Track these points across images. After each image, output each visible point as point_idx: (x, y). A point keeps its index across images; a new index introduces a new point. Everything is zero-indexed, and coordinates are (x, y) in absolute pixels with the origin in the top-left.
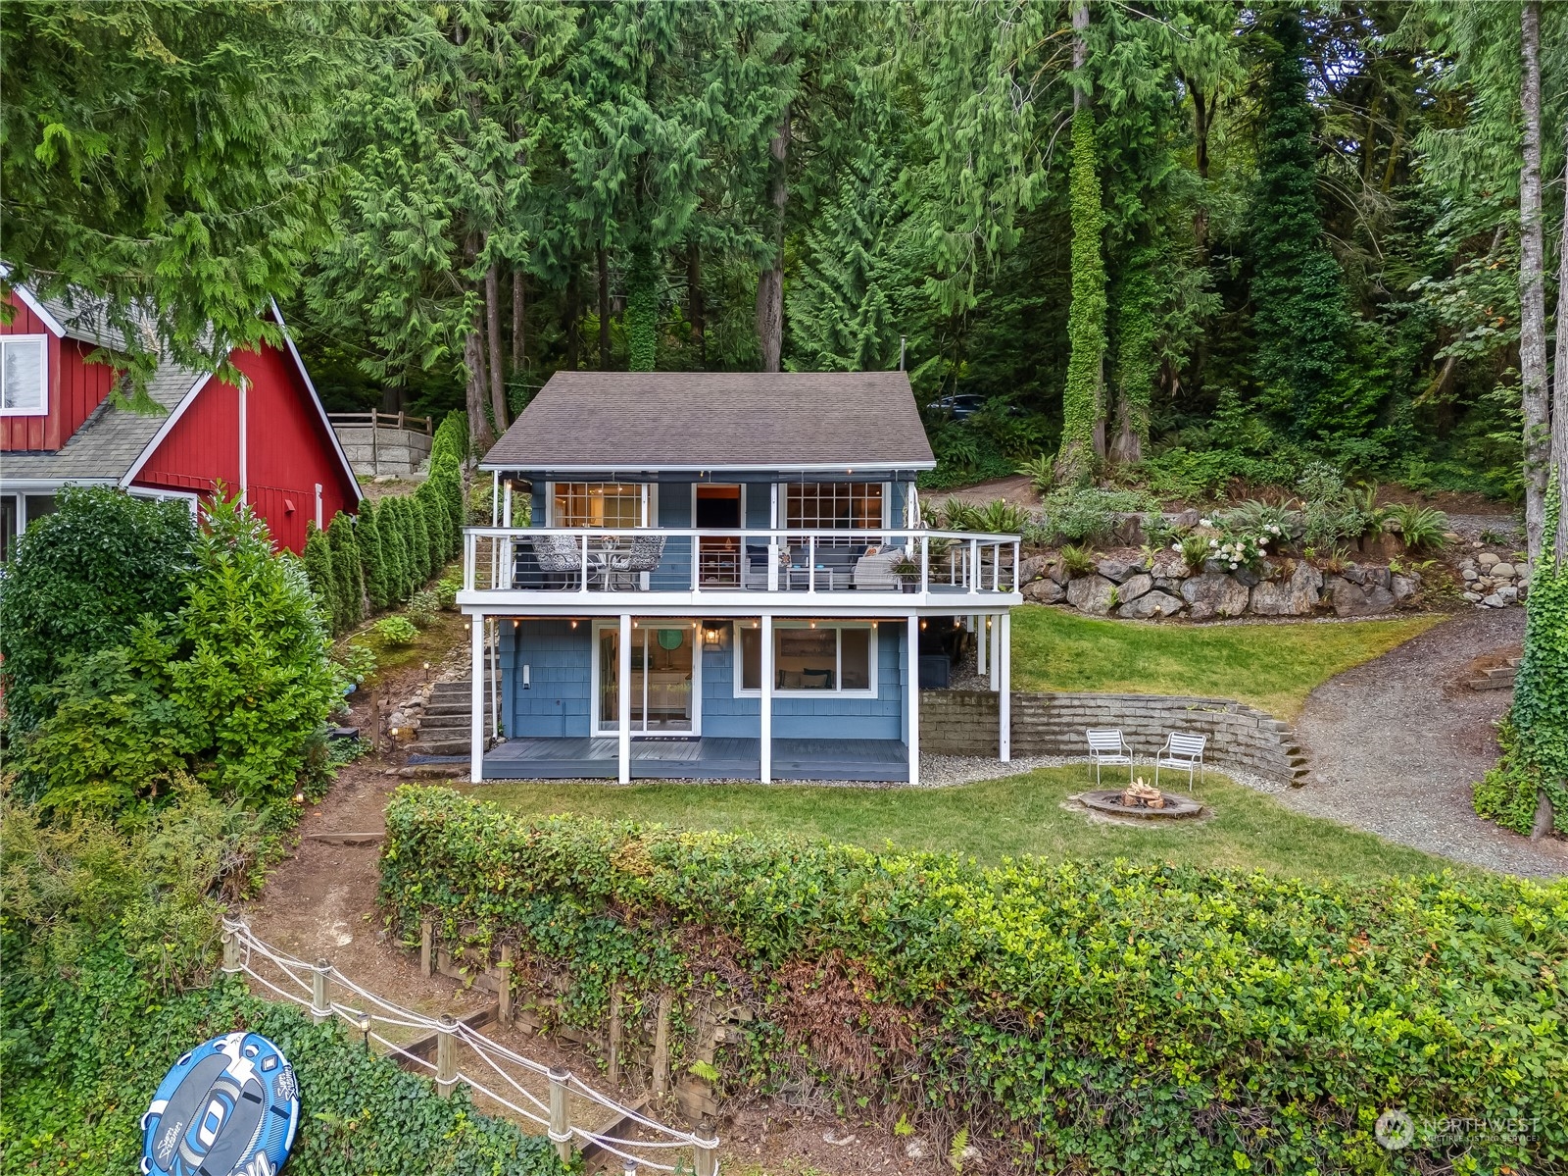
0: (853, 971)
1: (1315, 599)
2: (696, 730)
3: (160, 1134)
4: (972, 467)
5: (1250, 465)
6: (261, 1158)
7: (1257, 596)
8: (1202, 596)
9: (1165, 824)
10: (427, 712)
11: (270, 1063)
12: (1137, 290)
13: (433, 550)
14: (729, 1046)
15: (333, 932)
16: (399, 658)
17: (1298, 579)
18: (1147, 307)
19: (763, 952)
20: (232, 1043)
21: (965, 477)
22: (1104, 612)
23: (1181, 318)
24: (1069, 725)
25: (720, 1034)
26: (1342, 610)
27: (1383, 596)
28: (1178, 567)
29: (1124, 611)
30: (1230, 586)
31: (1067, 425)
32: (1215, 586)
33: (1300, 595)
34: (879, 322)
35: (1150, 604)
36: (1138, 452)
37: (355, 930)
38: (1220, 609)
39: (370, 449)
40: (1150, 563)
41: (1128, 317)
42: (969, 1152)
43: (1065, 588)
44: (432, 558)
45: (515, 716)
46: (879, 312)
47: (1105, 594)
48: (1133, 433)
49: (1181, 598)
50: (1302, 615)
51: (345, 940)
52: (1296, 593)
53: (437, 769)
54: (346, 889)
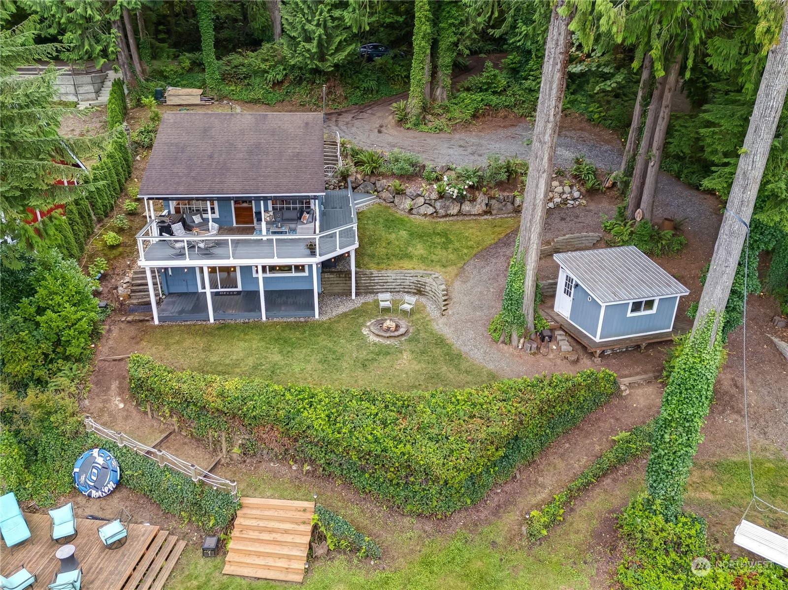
0: (275, 429)
1: (484, 208)
2: (240, 288)
3: (79, 477)
4: (374, 92)
5: (494, 99)
6: (111, 483)
7: (463, 207)
8: (442, 207)
9: (392, 340)
10: (133, 285)
11: (108, 458)
12: (447, 15)
13: (119, 181)
14: (243, 445)
15: (117, 402)
16: (116, 252)
17: (479, 200)
18: (452, 24)
19: (250, 424)
20: (95, 451)
21: (371, 98)
22: (407, 211)
23: (468, 29)
24: (377, 283)
25: (240, 442)
26: (494, 212)
27: (510, 206)
28: (434, 196)
29: (414, 211)
30: (453, 203)
31: (412, 89)
32: (448, 203)
33: (479, 207)
34: (325, 27)
35: (423, 210)
36: (445, 97)
37: (123, 401)
38: (449, 212)
39: (72, 87)
40: (424, 193)
41: (443, 29)
42: (308, 468)
43: (394, 197)
44: (119, 184)
45: (167, 285)
46: (325, 21)
47: (407, 203)
48: (443, 87)
49: (435, 208)
50: (479, 215)
51: (121, 406)
52: (478, 206)
53: (142, 318)
54: (117, 382)
